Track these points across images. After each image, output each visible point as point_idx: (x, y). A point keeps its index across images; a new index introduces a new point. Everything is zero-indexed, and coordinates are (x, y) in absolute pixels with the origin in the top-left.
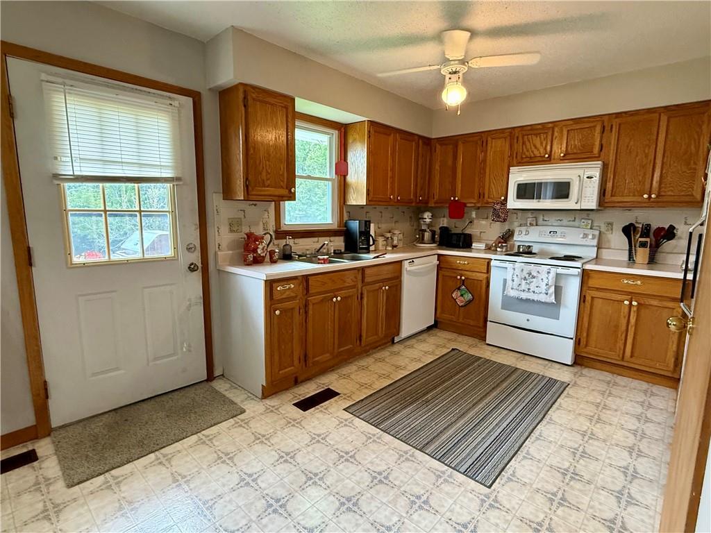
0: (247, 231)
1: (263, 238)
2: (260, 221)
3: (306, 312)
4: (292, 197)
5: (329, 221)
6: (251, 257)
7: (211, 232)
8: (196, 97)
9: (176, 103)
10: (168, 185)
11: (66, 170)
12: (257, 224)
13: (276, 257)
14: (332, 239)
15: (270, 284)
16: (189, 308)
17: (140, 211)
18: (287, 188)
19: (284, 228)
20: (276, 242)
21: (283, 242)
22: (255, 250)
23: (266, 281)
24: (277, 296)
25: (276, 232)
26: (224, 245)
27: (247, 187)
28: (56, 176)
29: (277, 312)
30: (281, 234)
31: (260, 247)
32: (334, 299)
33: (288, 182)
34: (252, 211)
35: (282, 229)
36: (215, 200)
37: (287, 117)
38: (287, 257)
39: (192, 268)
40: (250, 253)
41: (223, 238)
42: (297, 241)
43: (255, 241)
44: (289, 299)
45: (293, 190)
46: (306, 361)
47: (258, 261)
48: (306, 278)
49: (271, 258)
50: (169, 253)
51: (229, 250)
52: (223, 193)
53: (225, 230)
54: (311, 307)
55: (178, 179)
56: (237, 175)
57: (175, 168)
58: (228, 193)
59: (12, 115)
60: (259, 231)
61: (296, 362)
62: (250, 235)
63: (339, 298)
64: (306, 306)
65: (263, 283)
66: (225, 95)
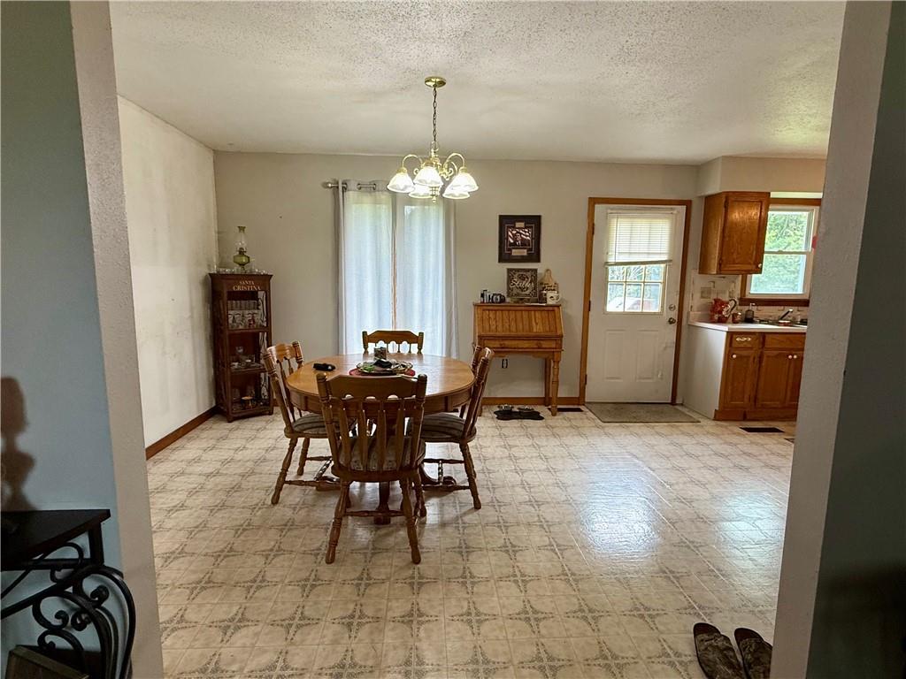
0: (715, 297)
1: (728, 303)
2: (728, 290)
3: (760, 362)
4: (759, 271)
5: (800, 291)
6: (716, 317)
7: (687, 296)
8: (688, 204)
9: (675, 212)
10: (663, 265)
11: (611, 260)
12: (724, 292)
13: (738, 318)
14: (800, 308)
15: (731, 335)
16: (665, 348)
17: (644, 282)
18: (754, 264)
19: (748, 297)
20: (739, 307)
21: (746, 308)
22: (720, 312)
23: (728, 332)
24: (734, 345)
25: (741, 299)
26: (695, 308)
27: (720, 264)
28: (607, 263)
29: (734, 356)
30: (744, 301)
31: (725, 310)
32: (790, 357)
33: (756, 260)
34: (721, 283)
35: (747, 297)
36: (693, 274)
37: (761, 209)
38: (749, 320)
39: (671, 322)
40: (715, 313)
41: (695, 301)
42: (760, 308)
43: (721, 306)
44: (746, 348)
45: (760, 265)
46: (755, 402)
47: (722, 321)
48: (763, 335)
49: (733, 318)
50: (658, 310)
51: (698, 311)
52: (700, 269)
53: (697, 295)
54: (765, 359)
55: (670, 261)
56: (713, 256)
57: (669, 254)
58: (703, 269)
59: (593, 233)
60: (725, 298)
61: (746, 400)
62: (716, 301)
63: (795, 357)
64: (761, 357)
65: (725, 333)
66: (710, 200)
